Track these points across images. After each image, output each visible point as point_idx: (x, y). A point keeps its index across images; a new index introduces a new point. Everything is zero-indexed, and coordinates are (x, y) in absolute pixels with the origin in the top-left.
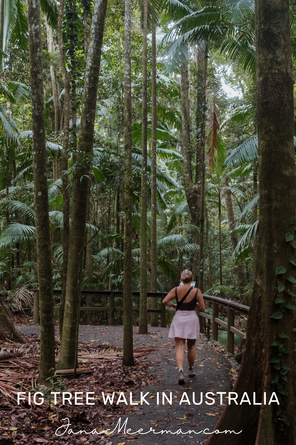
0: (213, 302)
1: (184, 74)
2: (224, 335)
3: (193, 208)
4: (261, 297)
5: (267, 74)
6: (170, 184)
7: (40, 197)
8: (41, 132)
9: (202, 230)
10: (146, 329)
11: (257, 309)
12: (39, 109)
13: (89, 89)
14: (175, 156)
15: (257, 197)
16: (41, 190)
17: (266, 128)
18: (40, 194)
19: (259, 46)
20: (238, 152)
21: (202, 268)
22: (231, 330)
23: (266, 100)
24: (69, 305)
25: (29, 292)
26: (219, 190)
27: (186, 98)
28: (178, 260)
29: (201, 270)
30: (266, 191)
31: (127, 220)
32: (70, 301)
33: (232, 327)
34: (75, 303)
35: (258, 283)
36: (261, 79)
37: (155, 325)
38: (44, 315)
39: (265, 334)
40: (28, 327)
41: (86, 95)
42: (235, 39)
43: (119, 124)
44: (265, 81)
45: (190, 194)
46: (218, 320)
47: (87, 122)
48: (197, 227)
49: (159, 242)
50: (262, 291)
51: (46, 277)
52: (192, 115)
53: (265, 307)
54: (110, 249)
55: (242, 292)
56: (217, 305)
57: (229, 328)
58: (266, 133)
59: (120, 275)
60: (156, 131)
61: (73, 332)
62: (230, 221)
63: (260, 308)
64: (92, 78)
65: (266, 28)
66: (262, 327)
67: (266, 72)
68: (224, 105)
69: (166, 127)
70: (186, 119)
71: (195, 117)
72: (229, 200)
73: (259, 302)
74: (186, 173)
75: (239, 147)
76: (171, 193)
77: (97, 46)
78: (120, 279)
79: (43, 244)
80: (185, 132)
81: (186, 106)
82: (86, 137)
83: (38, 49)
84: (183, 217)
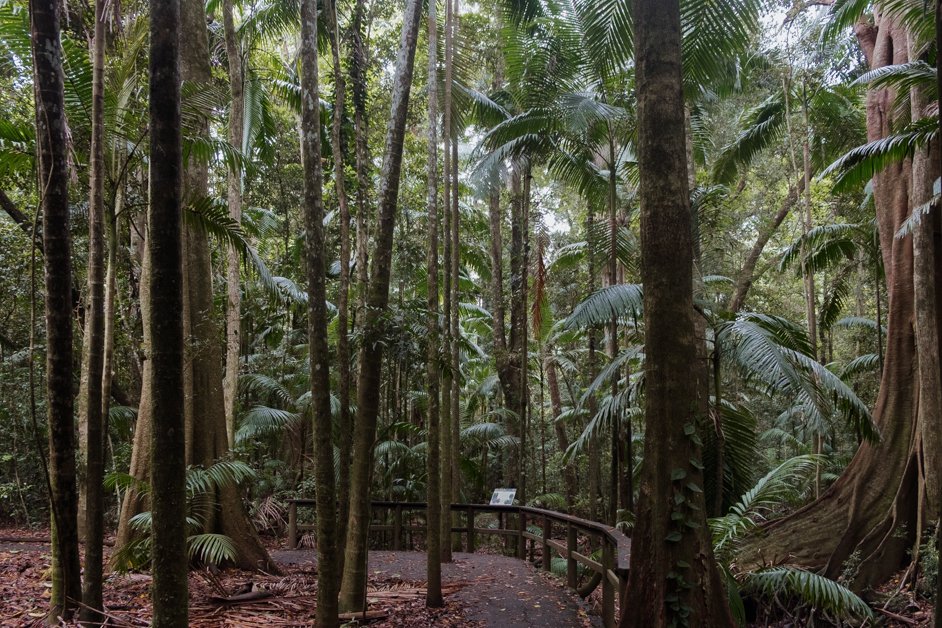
0: (544, 517)
1: (494, 200)
2: (562, 563)
3: (508, 385)
4: (650, 511)
5: (657, 207)
6: (474, 353)
7: (318, 371)
8: (320, 281)
9: (524, 418)
10: (450, 556)
11: (645, 527)
12: (317, 250)
13: (383, 221)
14: (478, 313)
15: (641, 373)
16: (320, 362)
17: (655, 280)
18: (318, 367)
19: (645, 168)
20: (585, 309)
21: (524, 470)
22: (573, 557)
23: (657, 242)
24: (356, 523)
25: (280, 504)
26: (541, 360)
27: (496, 233)
28: (480, 458)
29: (523, 473)
30: (656, 367)
31: (433, 404)
32: (356, 517)
33: (574, 552)
34: (363, 519)
35: (646, 492)
36: (649, 213)
37: (459, 549)
38: (324, 536)
39: (657, 562)
40: (282, 553)
41: (378, 230)
42: (568, 153)
43: (403, 269)
44: (654, 215)
45: (504, 366)
46: (553, 542)
47: (380, 267)
48: (514, 413)
49: (463, 433)
50: (651, 502)
51: (326, 484)
52: (506, 257)
53: (657, 525)
54: (393, 444)
55: (572, 503)
56: (549, 522)
57: (570, 554)
58: (656, 287)
59: (410, 480)
60: (458, 279)
61: (361, 562)
62: (554, 404)
63: (648, 526)
64: (388, 207)
65: (655, 144)
66: (653, 552)
67: (656, 204)
68: (543, 241)
69: (466, 272)
70: (497, 263)
71: (510, 259)
72: (553, 375)
73: (648, 518)
74: (497, 337)
75: (585, 302)
76: (471, 365)
77: (394, 162)
78: (410, 484)
79: (322, 437)
80: (495, 280)
81: (497, 244)
82: (380, 288)
83: (317, 167)
84: (487, 399)
